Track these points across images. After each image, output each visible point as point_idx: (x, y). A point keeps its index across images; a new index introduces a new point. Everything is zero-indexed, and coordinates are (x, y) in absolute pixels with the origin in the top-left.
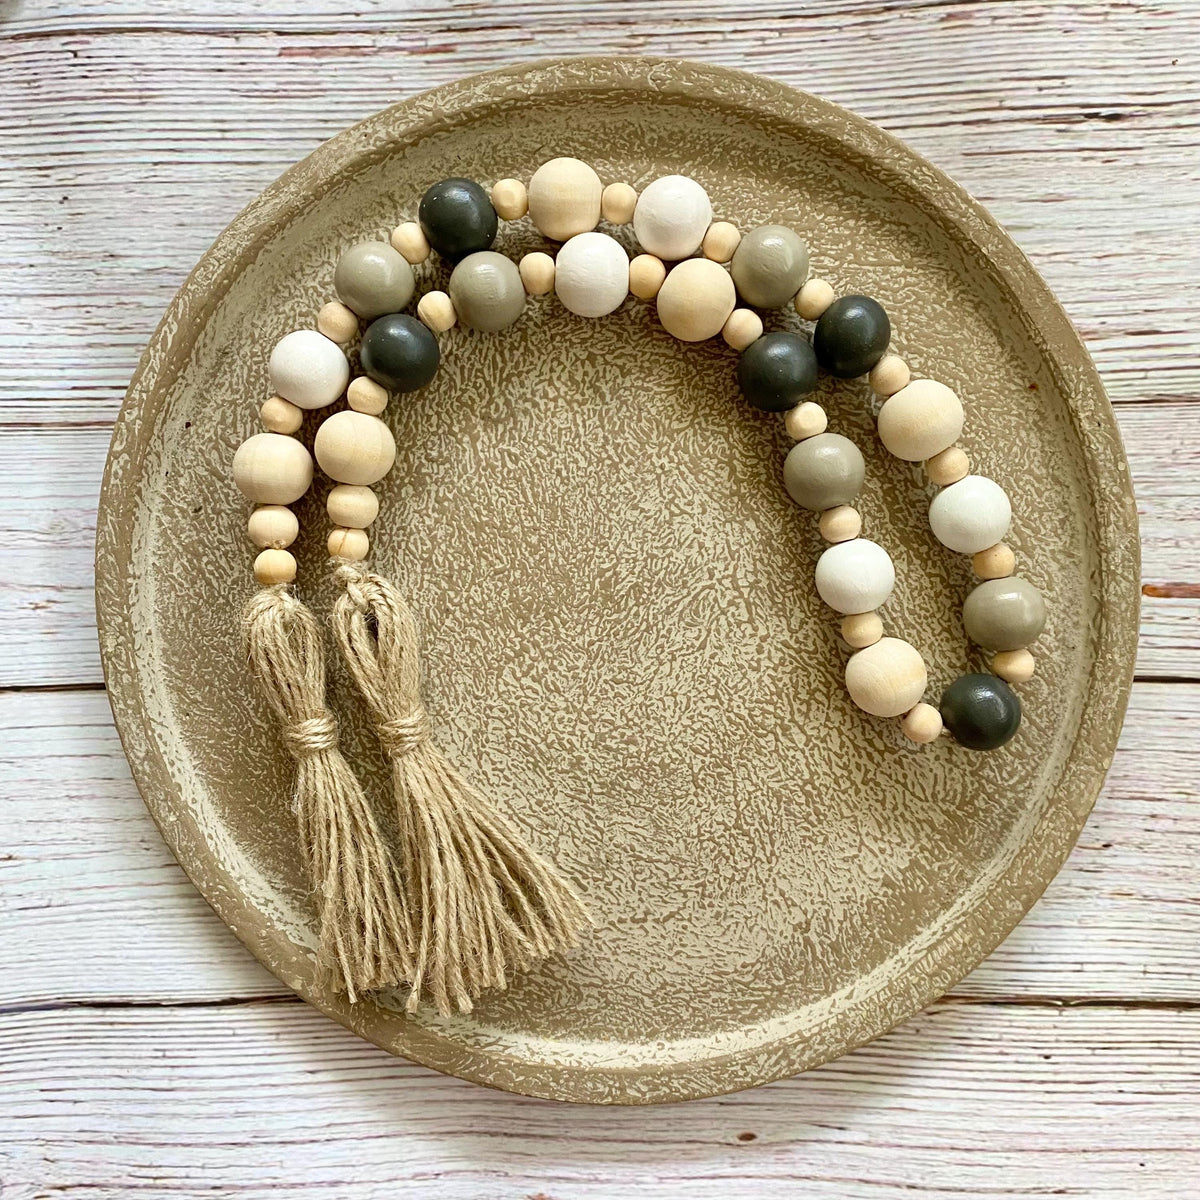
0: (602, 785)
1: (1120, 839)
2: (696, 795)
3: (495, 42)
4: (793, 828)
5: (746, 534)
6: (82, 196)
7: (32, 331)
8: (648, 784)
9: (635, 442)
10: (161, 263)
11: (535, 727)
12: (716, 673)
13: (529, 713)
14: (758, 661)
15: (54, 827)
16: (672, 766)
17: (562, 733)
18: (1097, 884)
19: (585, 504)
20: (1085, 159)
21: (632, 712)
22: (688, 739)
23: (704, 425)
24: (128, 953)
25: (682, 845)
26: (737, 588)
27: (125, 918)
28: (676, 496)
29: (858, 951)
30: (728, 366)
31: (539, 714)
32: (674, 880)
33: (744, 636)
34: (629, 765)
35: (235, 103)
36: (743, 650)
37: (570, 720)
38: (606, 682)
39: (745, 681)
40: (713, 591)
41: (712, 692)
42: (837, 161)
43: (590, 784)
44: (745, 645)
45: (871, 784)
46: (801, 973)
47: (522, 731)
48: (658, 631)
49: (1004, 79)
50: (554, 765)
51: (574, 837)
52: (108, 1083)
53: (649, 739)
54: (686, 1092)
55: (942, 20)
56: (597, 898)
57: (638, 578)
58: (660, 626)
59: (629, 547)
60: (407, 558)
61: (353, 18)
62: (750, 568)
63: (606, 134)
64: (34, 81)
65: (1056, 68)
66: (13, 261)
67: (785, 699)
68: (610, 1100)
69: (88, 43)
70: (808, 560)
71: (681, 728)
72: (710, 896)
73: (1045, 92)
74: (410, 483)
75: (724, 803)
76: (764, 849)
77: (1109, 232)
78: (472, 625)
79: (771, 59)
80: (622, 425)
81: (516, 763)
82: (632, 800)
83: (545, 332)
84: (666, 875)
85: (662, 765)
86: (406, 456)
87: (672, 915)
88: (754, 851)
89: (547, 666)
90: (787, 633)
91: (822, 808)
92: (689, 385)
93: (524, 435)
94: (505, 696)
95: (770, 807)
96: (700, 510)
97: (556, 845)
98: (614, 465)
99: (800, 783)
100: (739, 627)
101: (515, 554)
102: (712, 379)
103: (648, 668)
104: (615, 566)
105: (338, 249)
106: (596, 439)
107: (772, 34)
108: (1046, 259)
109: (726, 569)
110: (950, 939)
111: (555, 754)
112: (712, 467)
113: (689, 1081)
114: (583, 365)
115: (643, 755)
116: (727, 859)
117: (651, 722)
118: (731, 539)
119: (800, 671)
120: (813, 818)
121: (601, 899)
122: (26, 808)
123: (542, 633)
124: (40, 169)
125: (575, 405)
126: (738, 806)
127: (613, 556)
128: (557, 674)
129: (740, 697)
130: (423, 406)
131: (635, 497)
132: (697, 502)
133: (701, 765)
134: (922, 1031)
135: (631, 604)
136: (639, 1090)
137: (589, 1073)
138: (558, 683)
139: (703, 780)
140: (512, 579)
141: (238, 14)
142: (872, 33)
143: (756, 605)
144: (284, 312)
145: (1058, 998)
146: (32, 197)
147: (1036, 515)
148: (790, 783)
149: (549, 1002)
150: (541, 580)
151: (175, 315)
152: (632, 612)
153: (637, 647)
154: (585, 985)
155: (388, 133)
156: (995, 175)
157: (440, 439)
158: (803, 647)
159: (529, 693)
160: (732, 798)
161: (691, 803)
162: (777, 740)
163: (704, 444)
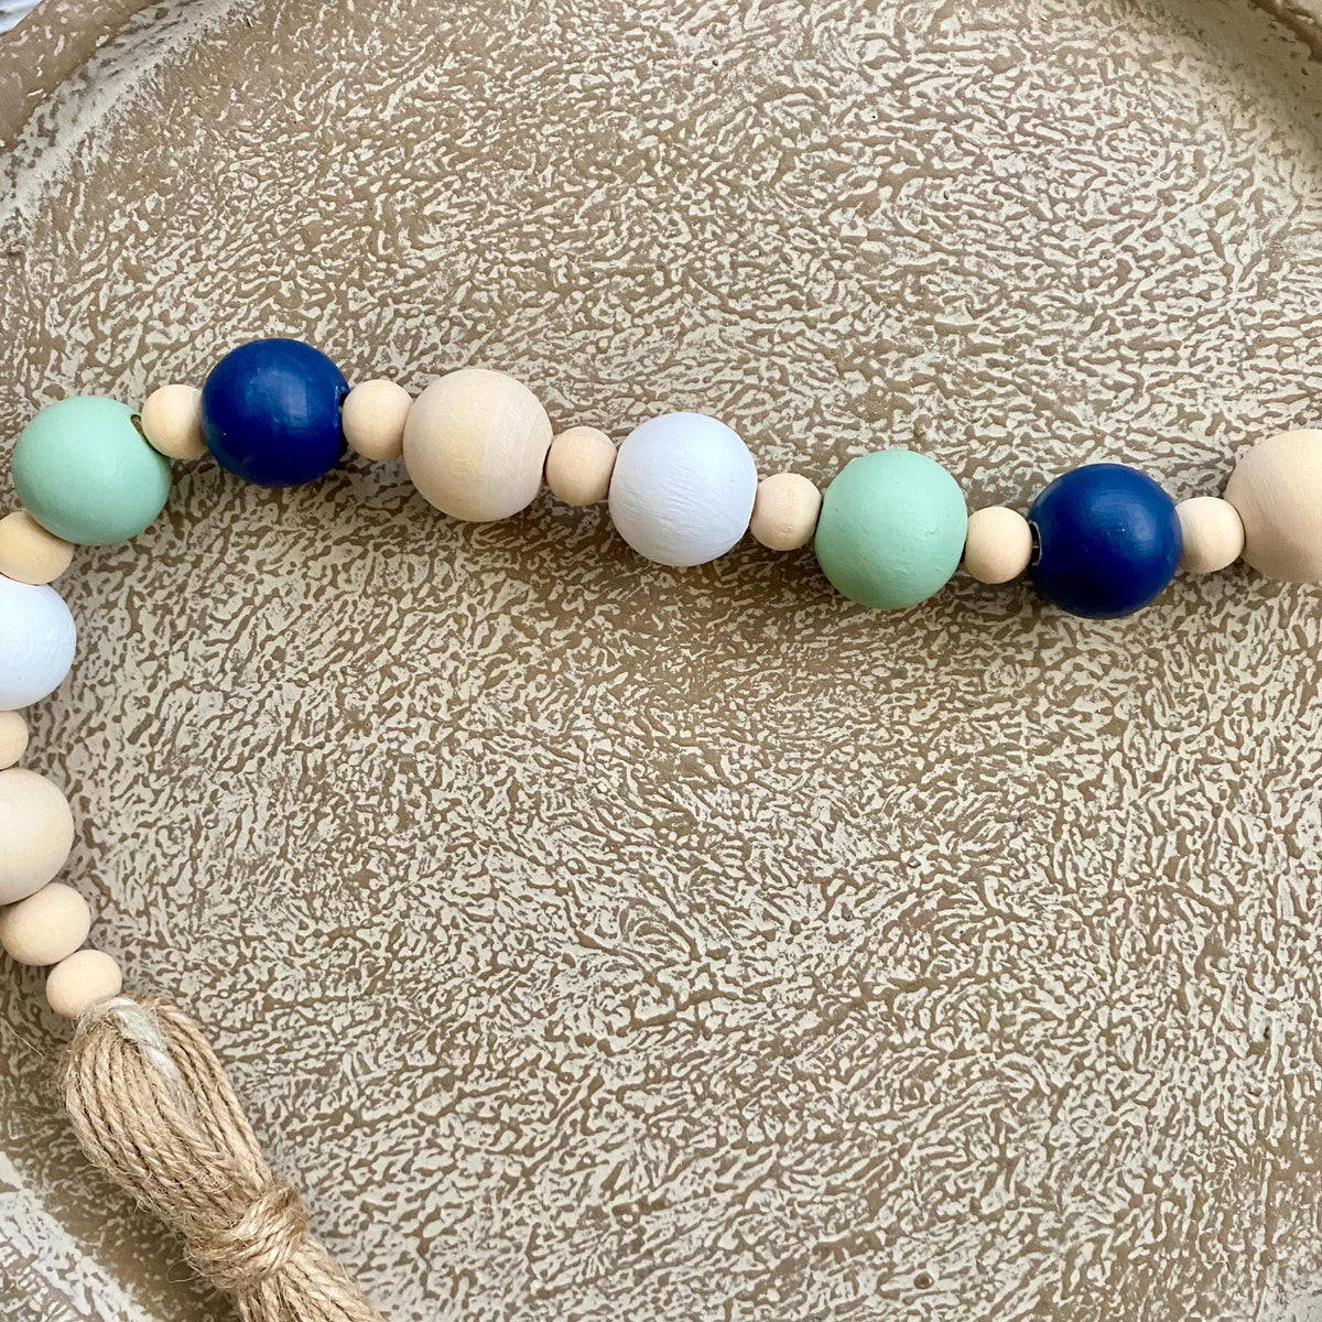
0: (321, 769)
2: (317, 934)
4: (275, 1092)
5: (793, 1012)
8: (329, 851)
9: (958, 812)
11: (420, 642)
12: (538, 965)
13: (444, 631)
14: (566, 1039)
16: (365, 893)
17: (412, 694)
19: (840, 725)
21: (459, 821)
22: (418, 919)
23: (991, 933)
25: (227, 909)
26: (695, 1000)
28: (859, 888)
29: (82, 1192)
30: (1097, 971)
31: (443, 650)
32: (165, 895)
33: (607, 1013)
34: (361, 817)
36: (583, 1012)
37: (436, 707)
38: (511, 771)
39: (527, 1016)
40: (686, 958)
41: (502, 959)
43: (321, 746)
44: (591, 1016)
45: (363, 1217)
46: (33, 1099)
47: (410, 620)
48: (609, 863)
50: (350, 680)
51: (223, 719)
56: (120, 762)
57: (706, 825)
58: (619, 866)
59: (763, 807)
60: (726, 387)
62: (731, 1022)
67: (500, 1082)
70: (748, 1116)
71: (434, 906)
72: (145, 955)
74: (873, 389)
75: (308, 981)
76: (235, 1045)
80: (991, 788)
81: (350, 609)
82: (298, 822)
83: (1165, 638)
84: (172, 882)
85: (365, 876)
86: (927, 379)
87: (105, 891)
88: (231, 1030)
89: (533, 662)
90: (616, 1084)
91: (315, 1139)
92: (1065, 904)
93: (969, 605)
94: (473, 585)
95: (307, 1056)
96: (834, 932)
97: (206, 686)
98: (914, 776)
99: (354, 1107)
100: (624, 1004)
101: (740, 597)
102: (1074, 944)
103: (541, 847)
104: (727, 784)
106: (965, 742)
109: (728, 980)
111: (371, 681)
112: (913, 951)
114: (1105, 712)
115: (380, 842)
116: (212, 986)
117: (441, 855)
118: (782, 988)
119: (550, 1106)
120: (296, 1125)
121: (117, 768)
123: (596, 652)
125: (1026, 700)
126: (304, 1004)
127: (744, 777)
128: (521, 681)
129: (497, 1008)
130: (1023, 409)
131: (855, 815)
132: (849, 926)
133: (371, 941)
135: (658, 813)
138: (503, 683)
139: (345, 947)
140: (694, 592)
143: (664, 1033)
144: (1203, 121)
150: (695, 648)
152: (641, 816)
153: (578, 826)
157: (960, 443)
158: (592, 1111)
159: (483, 631)
160: (317, 994)
161: (303, 927)
162: (426, 1070)
163: (956, 936)
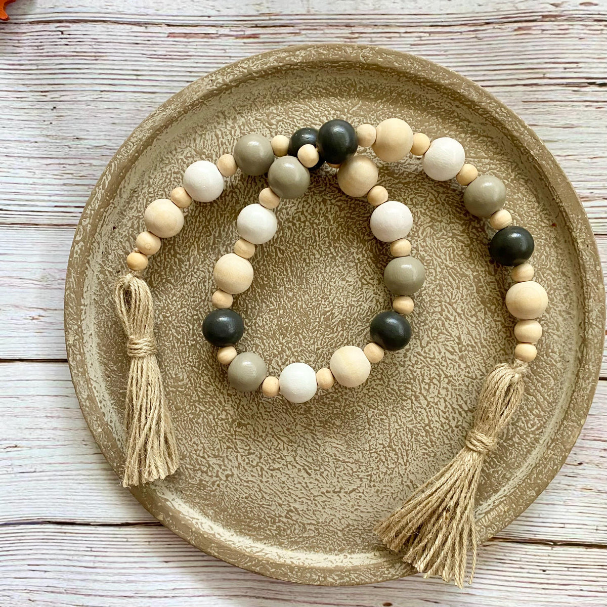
1: (587, 461)
3: (280, 34)
6: (63, 107)
7: (36, 176)
10: (103, 143)
15: (39, 431)
18: (574, 483)
20: (587, 106)
24: (75, 497)
27: (73, 479)
35: (144, 61)
42: (457, 103)
49: (546, 63)
52: (62, 563)
53: (346, 400)
54: (357, 580)
55: (515, 30)
61: (206, 18)
63: (336, 84)
64: (41, 46)
65: (574, 58)
66: (26, 139)
68: (319, 583)
69: (69, 27)
73: (567, 70)
77: (598, 145)
78: (257, 337)
79: (424, 48)
105: (195, 139)
107: (425, 35)
108: (563, 158)
110: (497, 508)
113: (360, 575)
122: (25, 422)
124: (42, 92)
134: (480, 555)
136: (334, 579)
137: (309, 569)
141: (147, 15)
142: (478, 36)
145: (551, 541)
146: (37, 106)
147: (552, 292)
148: (418, 425)
149: (289, 532)
151: (110, 171)
154: (308, 524)
155: (223, 80)
156: (540, 113)
